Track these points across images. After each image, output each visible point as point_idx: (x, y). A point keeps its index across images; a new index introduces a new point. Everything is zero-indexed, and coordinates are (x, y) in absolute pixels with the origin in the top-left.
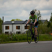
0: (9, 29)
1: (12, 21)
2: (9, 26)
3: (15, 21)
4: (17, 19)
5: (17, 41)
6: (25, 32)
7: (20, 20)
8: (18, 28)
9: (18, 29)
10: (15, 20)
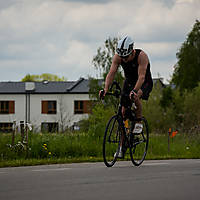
0: (14, 113)
1: (27, 84)
2: (13, 102)
3: (36, 80)
4: (44, 76)
5: (45, 160)
6: (75, 124)
7: (56, 77)
8: (49, 108)
9: (50, 113)
10: (37, 77)
